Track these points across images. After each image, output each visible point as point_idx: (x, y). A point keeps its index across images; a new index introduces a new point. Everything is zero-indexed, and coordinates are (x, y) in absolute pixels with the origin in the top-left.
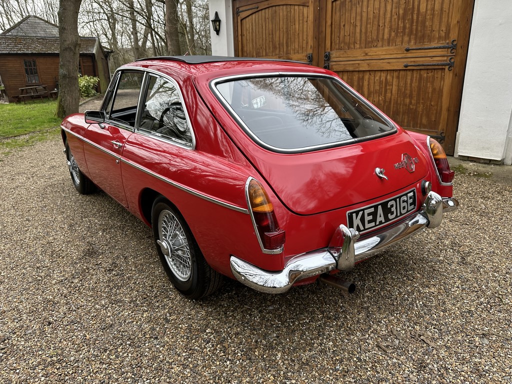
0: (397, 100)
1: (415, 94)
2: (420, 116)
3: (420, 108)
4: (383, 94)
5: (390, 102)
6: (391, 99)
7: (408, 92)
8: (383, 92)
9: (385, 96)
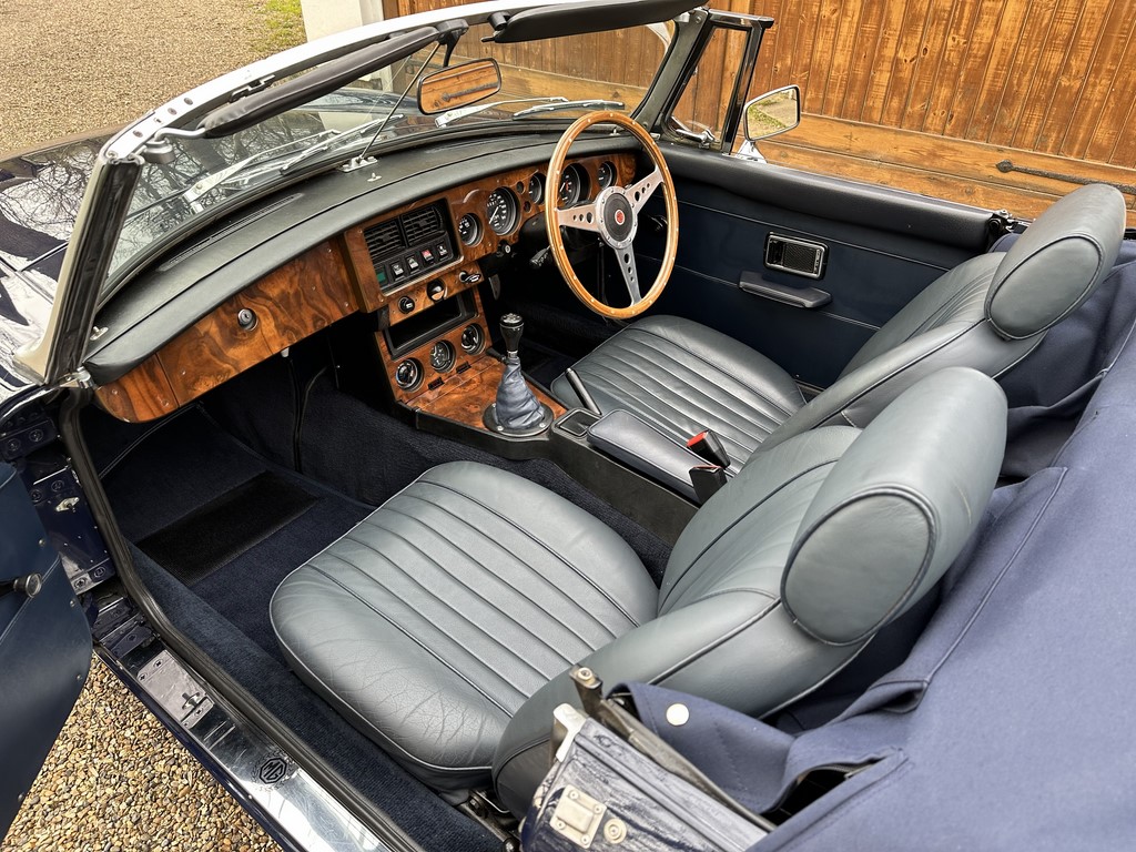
0: (1016, 52)
1: (1088, 37)
2: (1088, 118)
3: (1098, 88)
4: (963, 27)
5: (986, 58)
6: (990, 46)
7: (1063, 28)
8: (965, 21)
9: (968, 38)
